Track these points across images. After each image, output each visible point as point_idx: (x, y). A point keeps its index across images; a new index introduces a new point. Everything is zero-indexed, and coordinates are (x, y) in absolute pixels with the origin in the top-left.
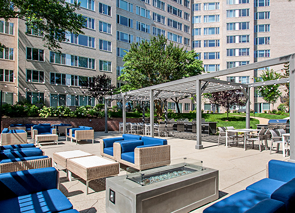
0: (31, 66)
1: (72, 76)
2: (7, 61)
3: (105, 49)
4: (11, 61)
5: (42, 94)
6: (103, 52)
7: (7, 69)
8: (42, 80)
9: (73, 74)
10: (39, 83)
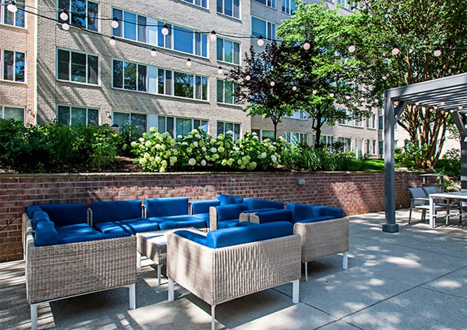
0: (68, 41)
1: (161, 72)
2: (8, 28)
3: (228, 12)
4: (18, 31)
5: (94, 113)
6: (224, 19)
7: (9, 49)
8: (93, 77)
9: (162, 67)
10: (86, 84)
